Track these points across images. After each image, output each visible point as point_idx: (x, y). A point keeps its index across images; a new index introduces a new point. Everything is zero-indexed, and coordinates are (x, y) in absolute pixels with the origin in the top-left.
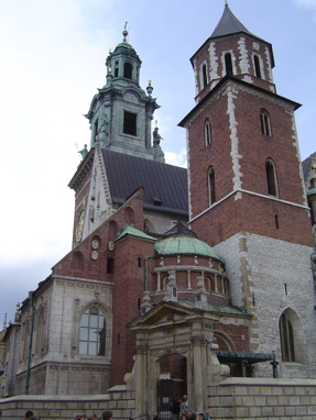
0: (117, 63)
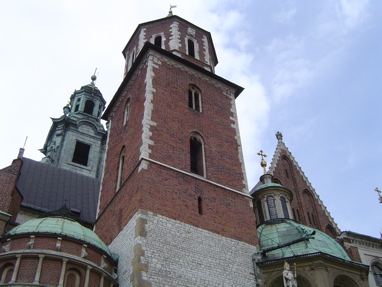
0: (79, 100)
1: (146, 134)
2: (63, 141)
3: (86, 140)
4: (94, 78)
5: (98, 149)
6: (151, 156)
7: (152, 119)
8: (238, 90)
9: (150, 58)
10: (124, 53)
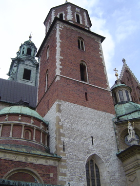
0: (24, 48)
1: (58, 63)
2: (17, 69)
3: (29, 68)
4: (30, 37)
5: (35, 72)
6: (61, 73)
7: (61, 55)
8: (103, 39)
9: (58, 25)
10: (44, 23)
